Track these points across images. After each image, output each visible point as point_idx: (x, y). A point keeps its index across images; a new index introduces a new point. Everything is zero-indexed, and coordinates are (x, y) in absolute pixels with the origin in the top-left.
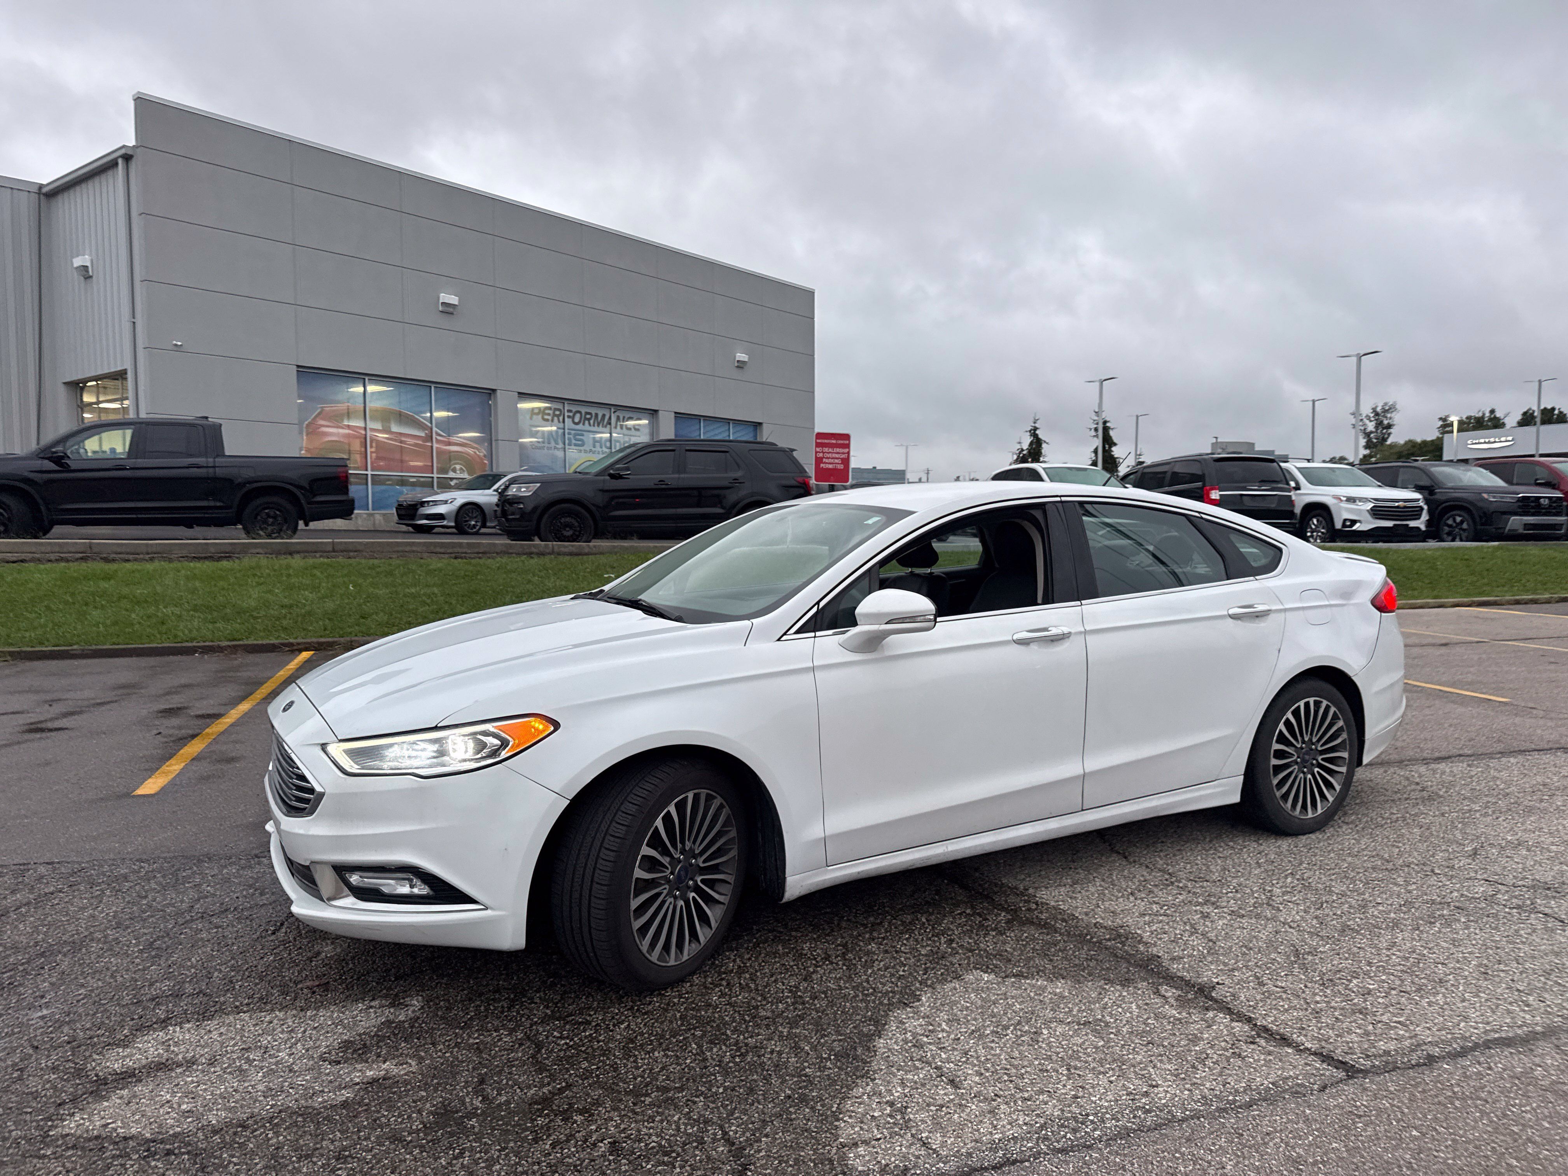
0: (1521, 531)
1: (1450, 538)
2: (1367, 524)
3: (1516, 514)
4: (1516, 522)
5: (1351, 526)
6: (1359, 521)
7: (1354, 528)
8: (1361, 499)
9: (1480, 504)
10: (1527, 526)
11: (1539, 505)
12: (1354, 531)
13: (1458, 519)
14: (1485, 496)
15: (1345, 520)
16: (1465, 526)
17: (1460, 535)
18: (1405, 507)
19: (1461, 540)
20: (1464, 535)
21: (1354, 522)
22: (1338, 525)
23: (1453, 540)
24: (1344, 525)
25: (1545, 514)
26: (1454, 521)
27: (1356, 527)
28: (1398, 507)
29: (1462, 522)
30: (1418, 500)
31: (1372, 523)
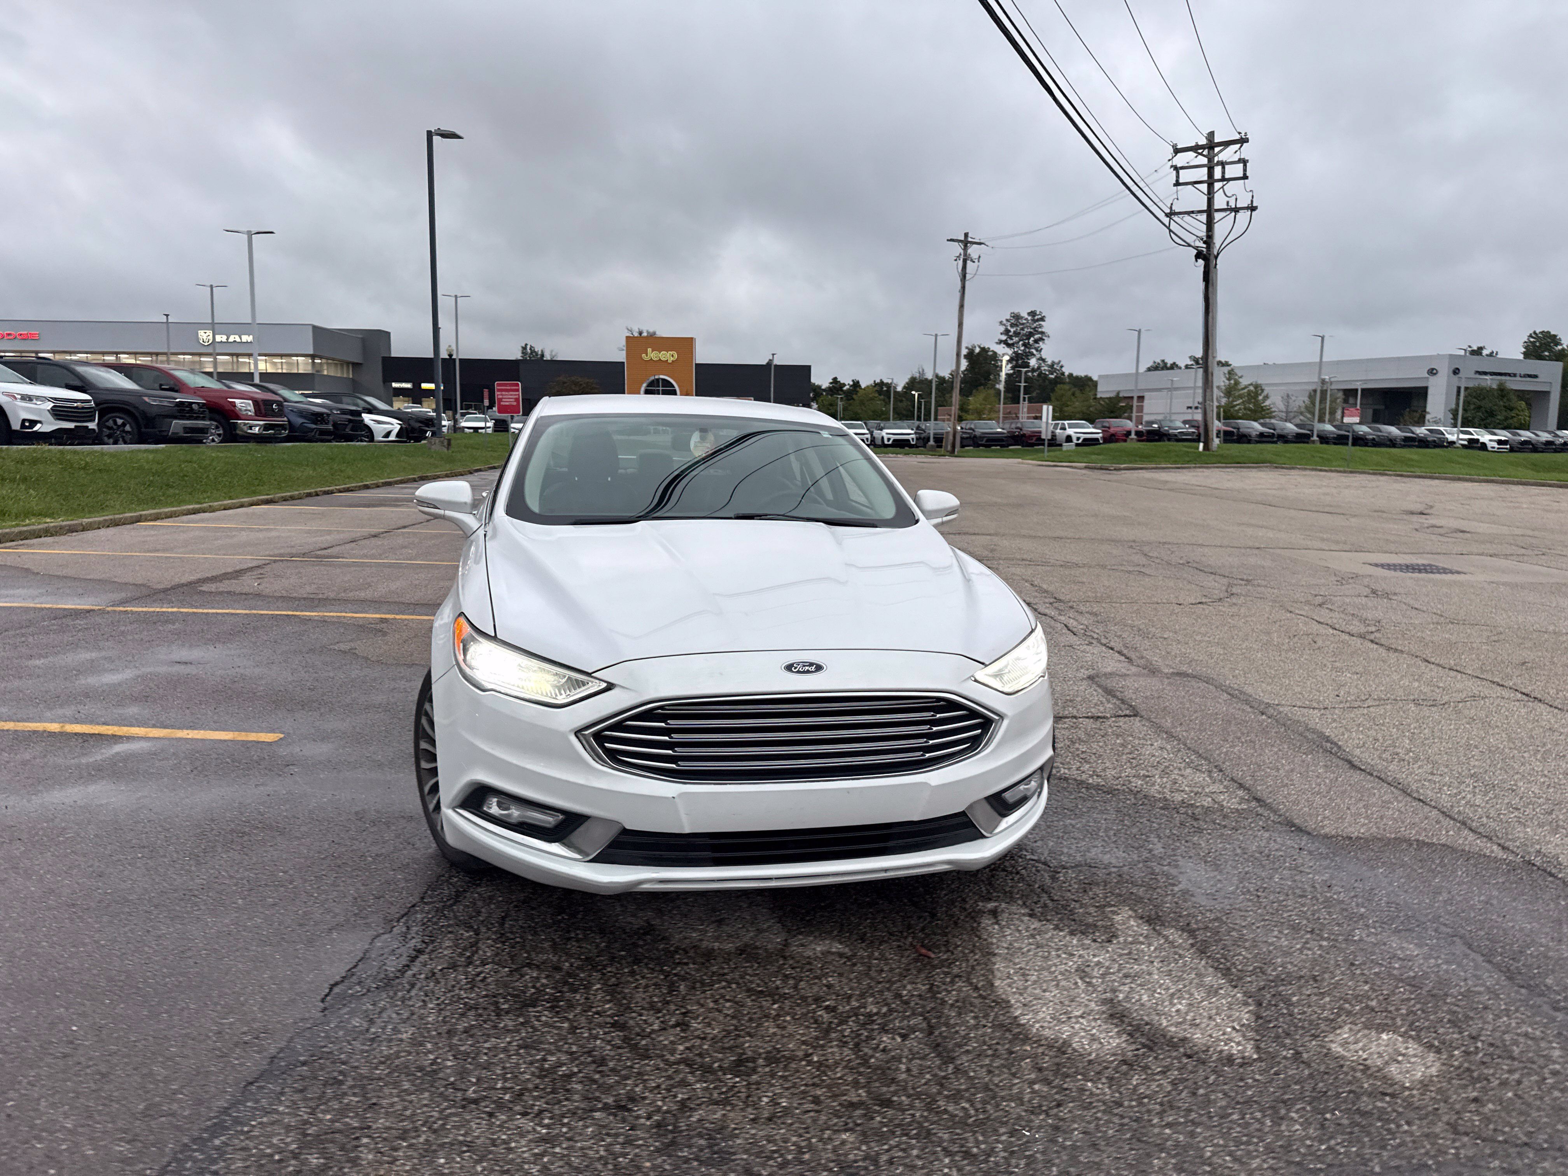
0: (182, 434)
1: (111, 441)
2: (48, 425)
3: (176, 418)
4: (177, 425)
5: (31, 427)
6: (40, 422)
7: (35, 429)
8: (38, 398)
9: (141, 408)
10: (187, 430)
11: (192, 410)
12: (36, 432)
13: (120, 421)
14: (146, 399)
15: (24, 421)
16: (128, 428)
17: (123, 437)
18: (83, 408)
19: (125, 443)
20: (128, 437)
21: (33, 423)
22: (16, 426)
23: (115, 443)
24: (23, 425)
25: (196, 419)
26: (115, 422)
27: (37, 428)
28: (76, 408)
29: (124, 425)
30: (88, 401)
31: (50, 424)
